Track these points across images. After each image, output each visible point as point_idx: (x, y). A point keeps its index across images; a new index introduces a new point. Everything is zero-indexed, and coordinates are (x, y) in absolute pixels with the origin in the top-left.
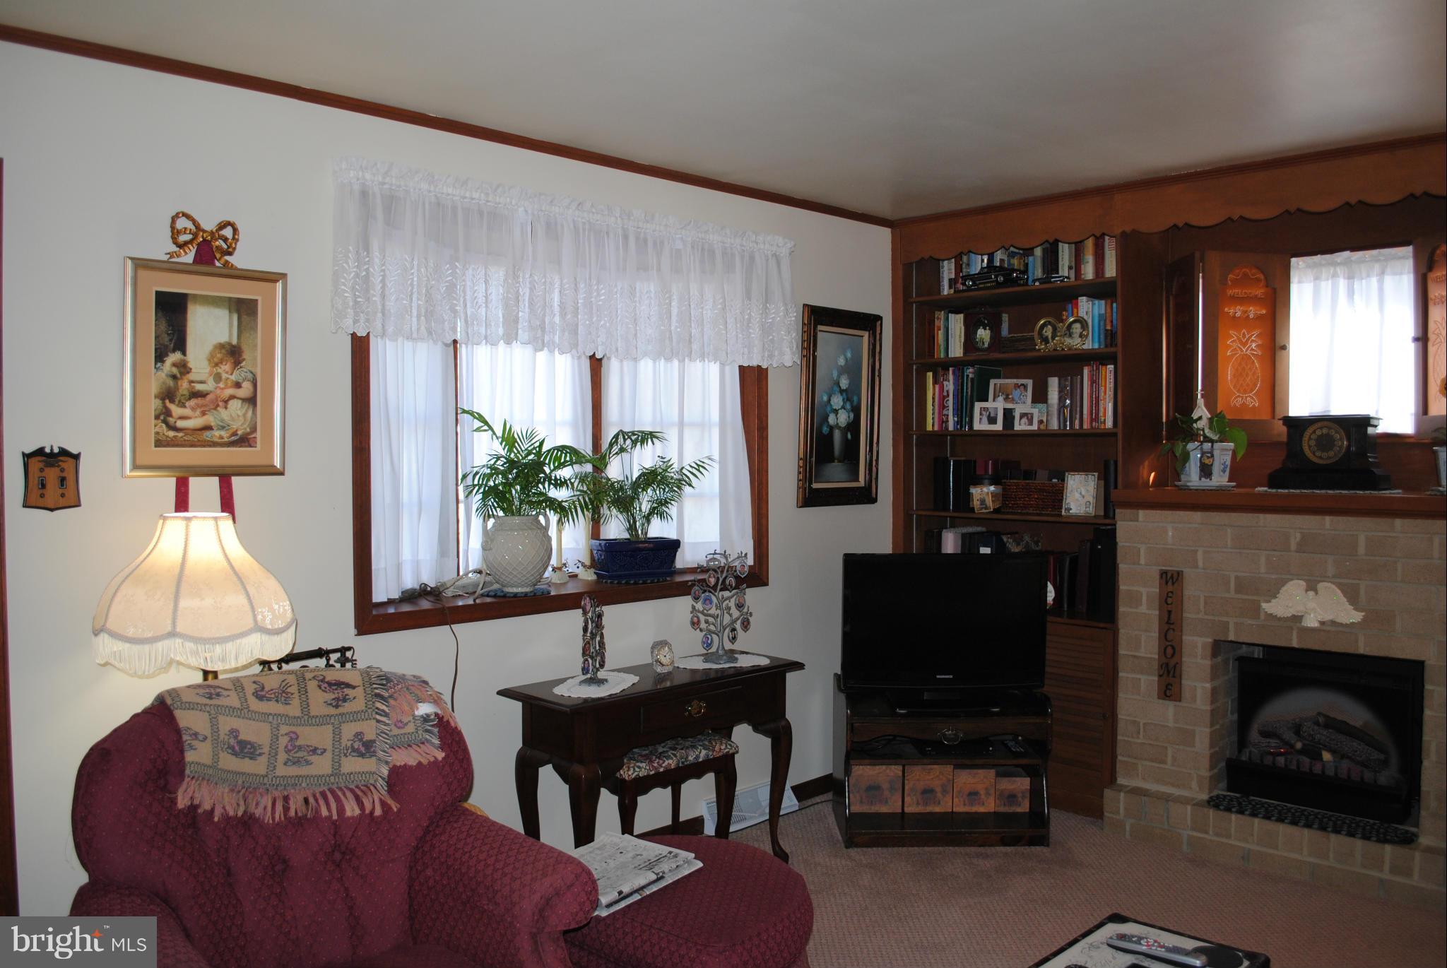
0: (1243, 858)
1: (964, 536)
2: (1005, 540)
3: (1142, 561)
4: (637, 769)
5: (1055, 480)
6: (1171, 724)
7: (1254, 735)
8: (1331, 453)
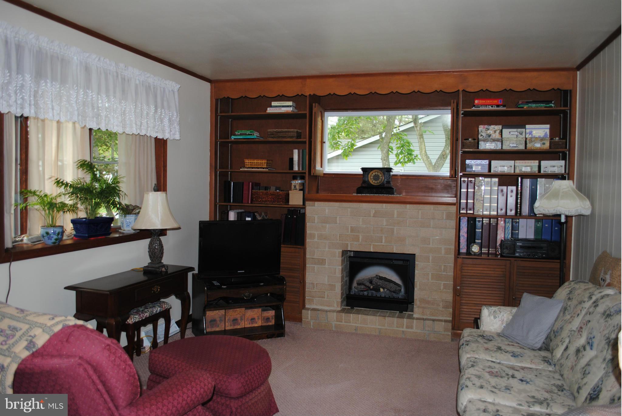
0: (355, 330)
1: (238, 213)
2: (256, 215)
3: (316, 222)
4: (135, 319)
5: (278, 191)
6: (326, 283)
7: (355, 284)
8: (378, 181)
